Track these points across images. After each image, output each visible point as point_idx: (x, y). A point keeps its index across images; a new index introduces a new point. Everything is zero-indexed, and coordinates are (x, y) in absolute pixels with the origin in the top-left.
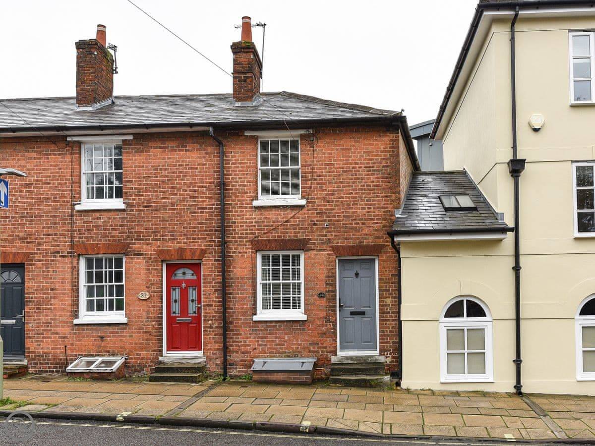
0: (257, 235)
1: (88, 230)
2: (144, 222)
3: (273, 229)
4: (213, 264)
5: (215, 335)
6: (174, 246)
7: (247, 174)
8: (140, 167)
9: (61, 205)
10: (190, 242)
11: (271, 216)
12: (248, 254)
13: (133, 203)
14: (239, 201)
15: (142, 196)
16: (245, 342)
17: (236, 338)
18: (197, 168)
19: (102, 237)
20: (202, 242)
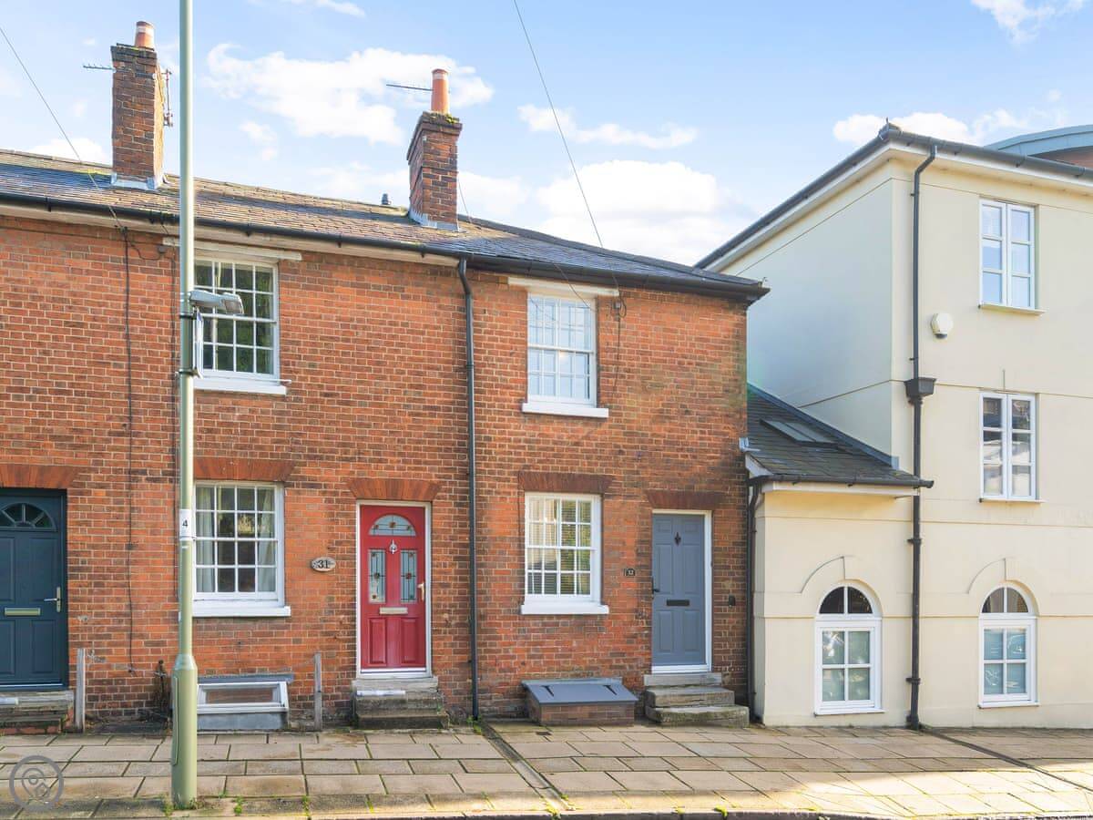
0: (527, 463)
1: (210, 431)
2: (323, 423)
3: (554, 456)
4: (451, 511)
5: (455, 638)
6: (381, 473)
7: (511, 354)
8: (314, 317)
9: (149, 375)
10: (409, 468)
11: (551, 432)
12: (512, 496)
13: (300, 385)
14: (497, 400)
15: (320, 373)
16: (506, 651)
17: (491, 645)
18: (423, 333)
19: (237, 447)
20: (431, 470)
